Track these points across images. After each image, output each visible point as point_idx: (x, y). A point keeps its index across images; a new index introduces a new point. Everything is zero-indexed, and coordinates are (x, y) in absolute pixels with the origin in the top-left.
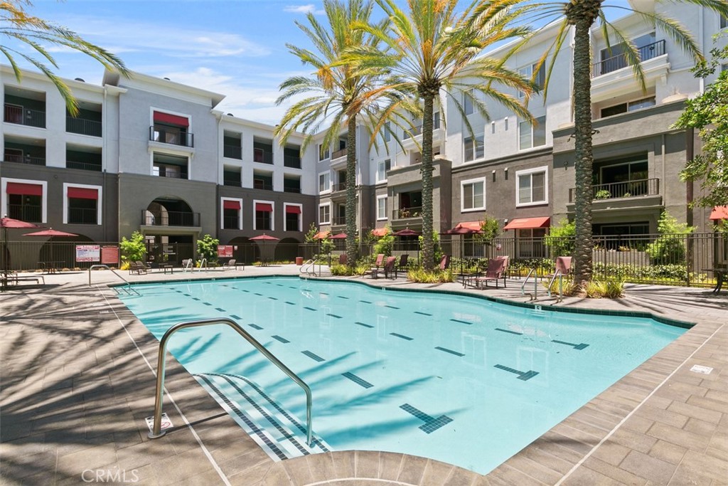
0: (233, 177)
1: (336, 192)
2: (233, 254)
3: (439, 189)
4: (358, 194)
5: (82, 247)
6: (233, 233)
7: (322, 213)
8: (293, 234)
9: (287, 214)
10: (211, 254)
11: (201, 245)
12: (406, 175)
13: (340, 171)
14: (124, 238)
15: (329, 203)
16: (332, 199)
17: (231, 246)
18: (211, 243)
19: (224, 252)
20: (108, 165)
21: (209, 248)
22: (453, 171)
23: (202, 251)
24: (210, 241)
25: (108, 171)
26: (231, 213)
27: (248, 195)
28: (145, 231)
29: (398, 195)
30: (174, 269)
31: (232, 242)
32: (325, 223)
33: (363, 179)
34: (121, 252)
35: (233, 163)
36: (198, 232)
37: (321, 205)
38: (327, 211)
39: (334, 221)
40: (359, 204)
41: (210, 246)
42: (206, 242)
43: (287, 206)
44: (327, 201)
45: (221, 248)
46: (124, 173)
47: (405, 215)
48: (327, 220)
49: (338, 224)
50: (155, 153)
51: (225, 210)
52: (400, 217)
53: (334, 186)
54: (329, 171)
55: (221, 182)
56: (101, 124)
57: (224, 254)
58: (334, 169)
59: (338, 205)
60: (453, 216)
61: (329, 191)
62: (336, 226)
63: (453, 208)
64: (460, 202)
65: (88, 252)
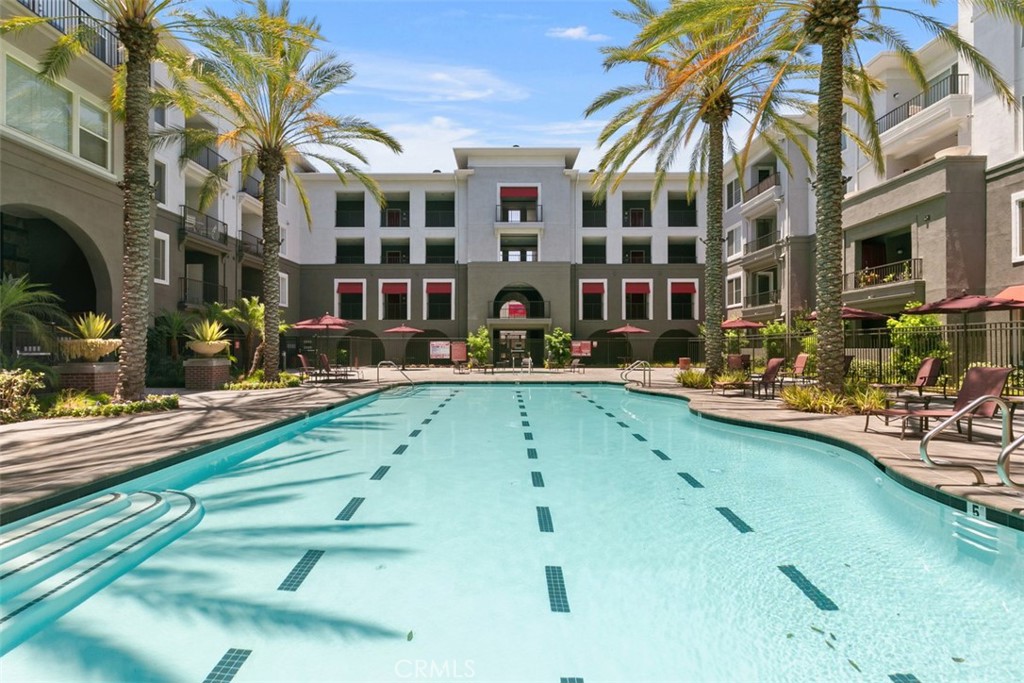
0: (594, 252)
1: (750, 254)
2: (592, 352)
3: (944, 220)
4: (785, 253)
5: (434, 343)
6: (594, 325)
7: (731, 289)
8: (682, 324)
9: (673, 294)
10: (561, 351)
11: (550, 341)
12: (870, 205)
13: (757, 220)
14: (471, 334)
15: (740, 274)
16: (744, 267)
17: (589, 342)
18: (561, 338)
19: (580, 350)
20: (460, 257)
21: (558, 345)
22: (988, 177)
23: (552, 347)
24: (561, 335)
25: (460, 263)
26: (593, 300)
27: (615, 273)
28: (491, 325)
29: (853, 244)
30: (495, 370)
31: (591, 338)
32: (735, 305)
33: (793, 227)
34: (468, 349)
35: (594, 233)
36: (547, 325)
37: (729, 277)
38: (738, 286)
39: (748, 301)
40: (786, 269)
41: (560, 343)
42: (557, 338)
43: (673, 284)
44: (738, 270)
45: (576, 344)
46: (473, 263)
47: (865, 280)
48: (738, 301)
49: (753, 305)
50: (502, 236)
51: (584, 295)
52: (857, 286)
53: (747, 245)
54: (740, 224)
55: (579, 260)
56: (453, 213)
57: (580, 352)
58: (748, 218)
59: (754, 275)
60: (990, 273)
61: (740, 254)
62: (750, 308)
63: (991, 255)
64: (1010, 241)
65: (440, 349)
